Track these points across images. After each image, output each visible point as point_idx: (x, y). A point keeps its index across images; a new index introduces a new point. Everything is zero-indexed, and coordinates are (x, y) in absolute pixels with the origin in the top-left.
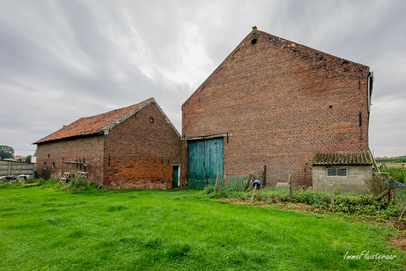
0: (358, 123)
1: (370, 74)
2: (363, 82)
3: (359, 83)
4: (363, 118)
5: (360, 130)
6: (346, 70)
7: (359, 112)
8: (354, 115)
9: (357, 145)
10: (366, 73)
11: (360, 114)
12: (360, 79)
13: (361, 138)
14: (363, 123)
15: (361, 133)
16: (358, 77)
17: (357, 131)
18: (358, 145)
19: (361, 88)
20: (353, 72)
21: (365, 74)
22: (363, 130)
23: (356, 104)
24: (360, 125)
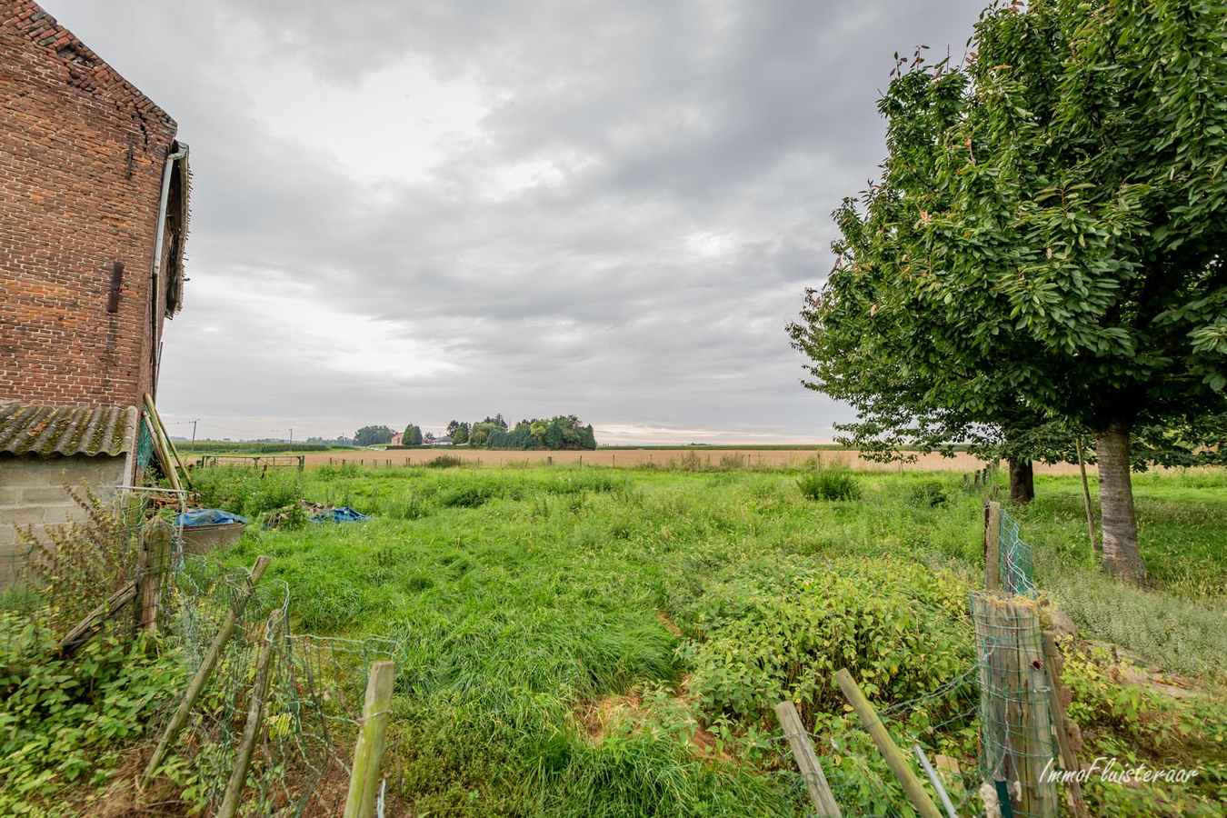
0: (104, 299)
1: (175, 147)
2: (144, 162)
3: (130, 157)
4: (127, 286)
5: (110, 327)
6: (76, 82)
7: (113, 258)
8: (88, 266)
9: (85, 382)
10: (161, 138)
11: (118, 272)
12: (136, 144)
13: (110, 357)
14: (125, 306)
15: (113, 338)
16: (129, 134)
17: (95, 329)
18: (92, 380)
19: (135, 178)
20: (108, 104)
21: (159, 140)
22: (121, 328)
23: (104, 227)
24: (113, 308)
